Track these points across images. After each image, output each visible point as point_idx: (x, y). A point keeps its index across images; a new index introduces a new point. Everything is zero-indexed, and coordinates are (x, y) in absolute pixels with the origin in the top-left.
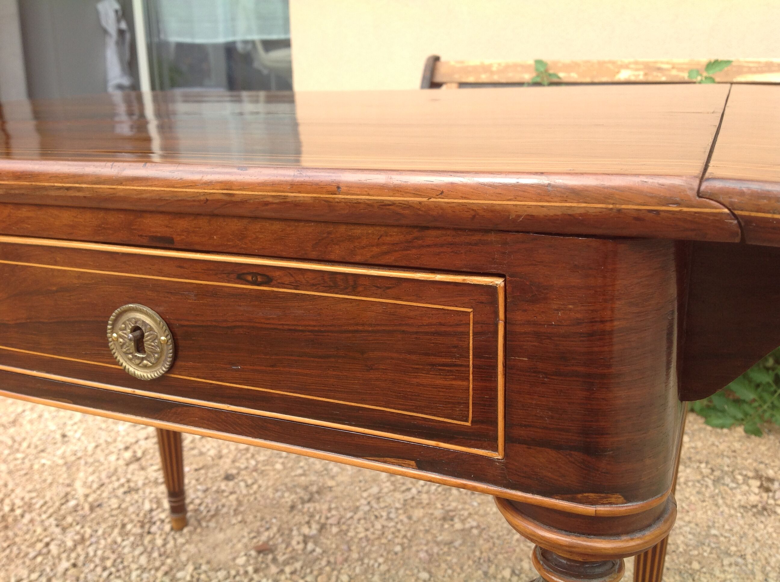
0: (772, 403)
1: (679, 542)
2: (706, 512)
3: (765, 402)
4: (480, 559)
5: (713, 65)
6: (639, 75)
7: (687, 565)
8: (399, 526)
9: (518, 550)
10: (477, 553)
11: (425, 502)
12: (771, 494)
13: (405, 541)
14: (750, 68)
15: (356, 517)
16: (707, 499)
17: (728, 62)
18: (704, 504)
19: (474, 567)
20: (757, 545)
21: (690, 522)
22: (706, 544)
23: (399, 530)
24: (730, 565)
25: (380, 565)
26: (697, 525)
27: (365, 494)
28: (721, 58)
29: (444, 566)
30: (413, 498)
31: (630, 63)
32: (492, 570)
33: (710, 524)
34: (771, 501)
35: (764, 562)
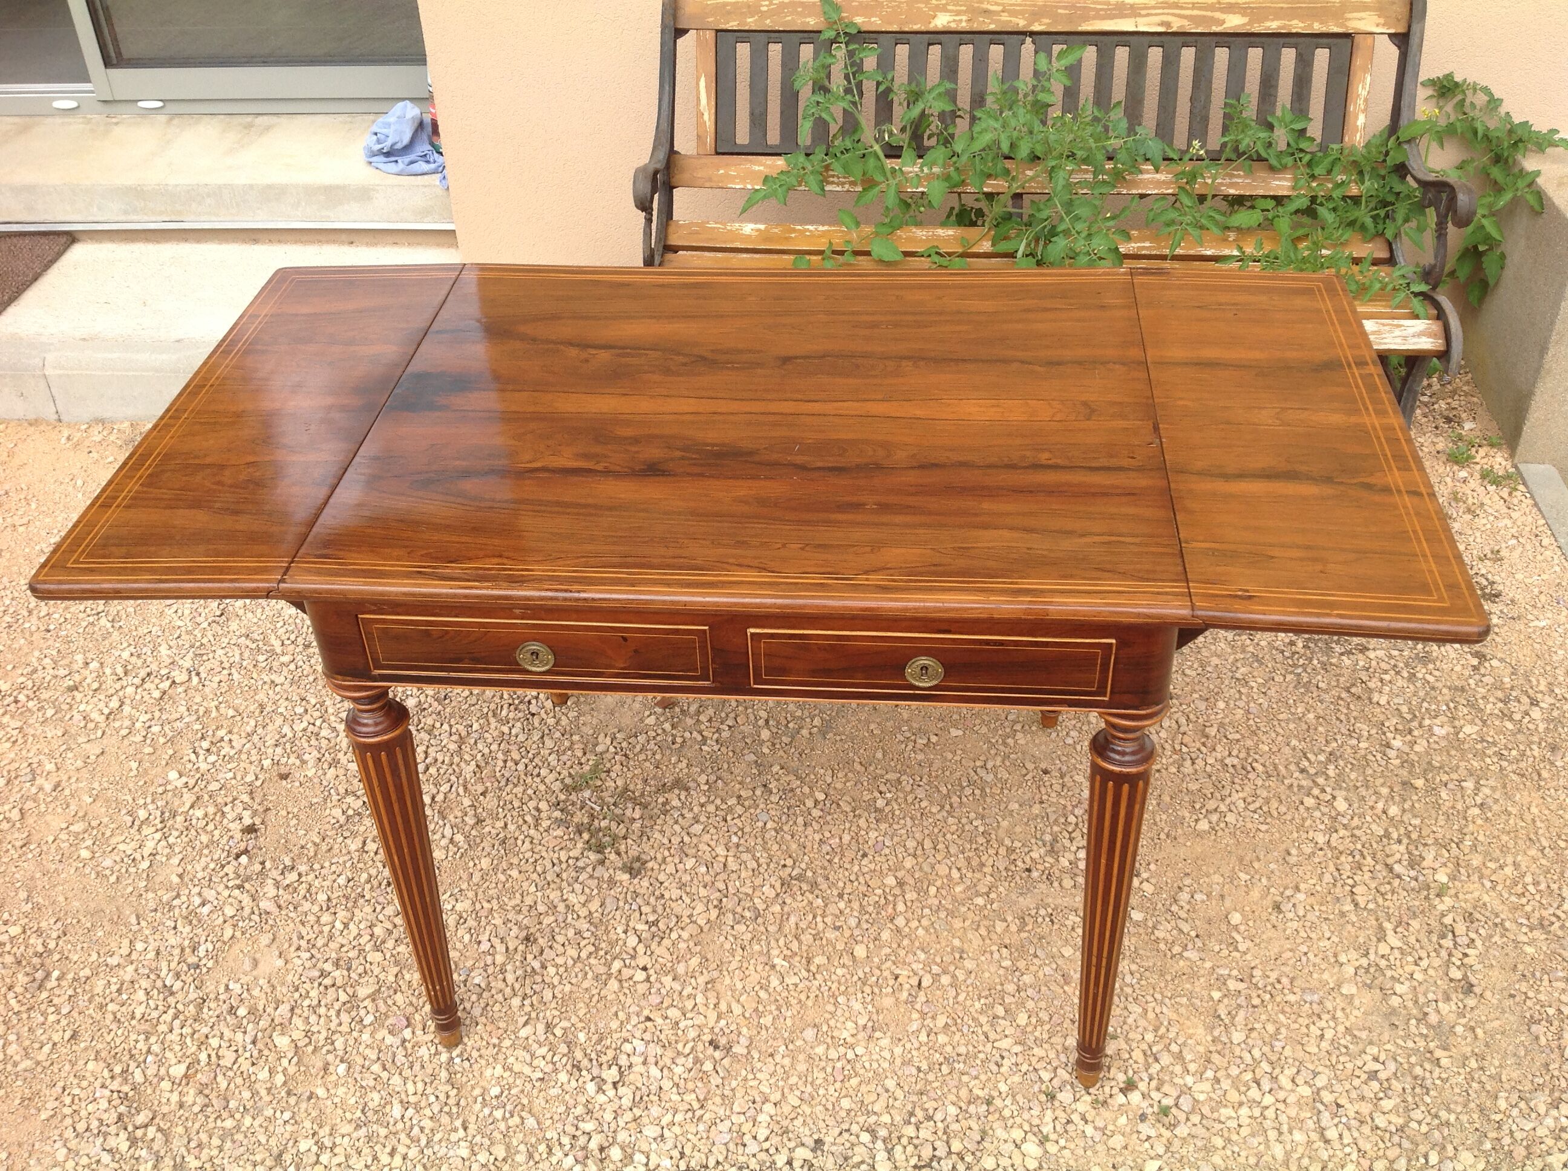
6: (961, 19)
14: (1097, 12)
31: (947, 4)
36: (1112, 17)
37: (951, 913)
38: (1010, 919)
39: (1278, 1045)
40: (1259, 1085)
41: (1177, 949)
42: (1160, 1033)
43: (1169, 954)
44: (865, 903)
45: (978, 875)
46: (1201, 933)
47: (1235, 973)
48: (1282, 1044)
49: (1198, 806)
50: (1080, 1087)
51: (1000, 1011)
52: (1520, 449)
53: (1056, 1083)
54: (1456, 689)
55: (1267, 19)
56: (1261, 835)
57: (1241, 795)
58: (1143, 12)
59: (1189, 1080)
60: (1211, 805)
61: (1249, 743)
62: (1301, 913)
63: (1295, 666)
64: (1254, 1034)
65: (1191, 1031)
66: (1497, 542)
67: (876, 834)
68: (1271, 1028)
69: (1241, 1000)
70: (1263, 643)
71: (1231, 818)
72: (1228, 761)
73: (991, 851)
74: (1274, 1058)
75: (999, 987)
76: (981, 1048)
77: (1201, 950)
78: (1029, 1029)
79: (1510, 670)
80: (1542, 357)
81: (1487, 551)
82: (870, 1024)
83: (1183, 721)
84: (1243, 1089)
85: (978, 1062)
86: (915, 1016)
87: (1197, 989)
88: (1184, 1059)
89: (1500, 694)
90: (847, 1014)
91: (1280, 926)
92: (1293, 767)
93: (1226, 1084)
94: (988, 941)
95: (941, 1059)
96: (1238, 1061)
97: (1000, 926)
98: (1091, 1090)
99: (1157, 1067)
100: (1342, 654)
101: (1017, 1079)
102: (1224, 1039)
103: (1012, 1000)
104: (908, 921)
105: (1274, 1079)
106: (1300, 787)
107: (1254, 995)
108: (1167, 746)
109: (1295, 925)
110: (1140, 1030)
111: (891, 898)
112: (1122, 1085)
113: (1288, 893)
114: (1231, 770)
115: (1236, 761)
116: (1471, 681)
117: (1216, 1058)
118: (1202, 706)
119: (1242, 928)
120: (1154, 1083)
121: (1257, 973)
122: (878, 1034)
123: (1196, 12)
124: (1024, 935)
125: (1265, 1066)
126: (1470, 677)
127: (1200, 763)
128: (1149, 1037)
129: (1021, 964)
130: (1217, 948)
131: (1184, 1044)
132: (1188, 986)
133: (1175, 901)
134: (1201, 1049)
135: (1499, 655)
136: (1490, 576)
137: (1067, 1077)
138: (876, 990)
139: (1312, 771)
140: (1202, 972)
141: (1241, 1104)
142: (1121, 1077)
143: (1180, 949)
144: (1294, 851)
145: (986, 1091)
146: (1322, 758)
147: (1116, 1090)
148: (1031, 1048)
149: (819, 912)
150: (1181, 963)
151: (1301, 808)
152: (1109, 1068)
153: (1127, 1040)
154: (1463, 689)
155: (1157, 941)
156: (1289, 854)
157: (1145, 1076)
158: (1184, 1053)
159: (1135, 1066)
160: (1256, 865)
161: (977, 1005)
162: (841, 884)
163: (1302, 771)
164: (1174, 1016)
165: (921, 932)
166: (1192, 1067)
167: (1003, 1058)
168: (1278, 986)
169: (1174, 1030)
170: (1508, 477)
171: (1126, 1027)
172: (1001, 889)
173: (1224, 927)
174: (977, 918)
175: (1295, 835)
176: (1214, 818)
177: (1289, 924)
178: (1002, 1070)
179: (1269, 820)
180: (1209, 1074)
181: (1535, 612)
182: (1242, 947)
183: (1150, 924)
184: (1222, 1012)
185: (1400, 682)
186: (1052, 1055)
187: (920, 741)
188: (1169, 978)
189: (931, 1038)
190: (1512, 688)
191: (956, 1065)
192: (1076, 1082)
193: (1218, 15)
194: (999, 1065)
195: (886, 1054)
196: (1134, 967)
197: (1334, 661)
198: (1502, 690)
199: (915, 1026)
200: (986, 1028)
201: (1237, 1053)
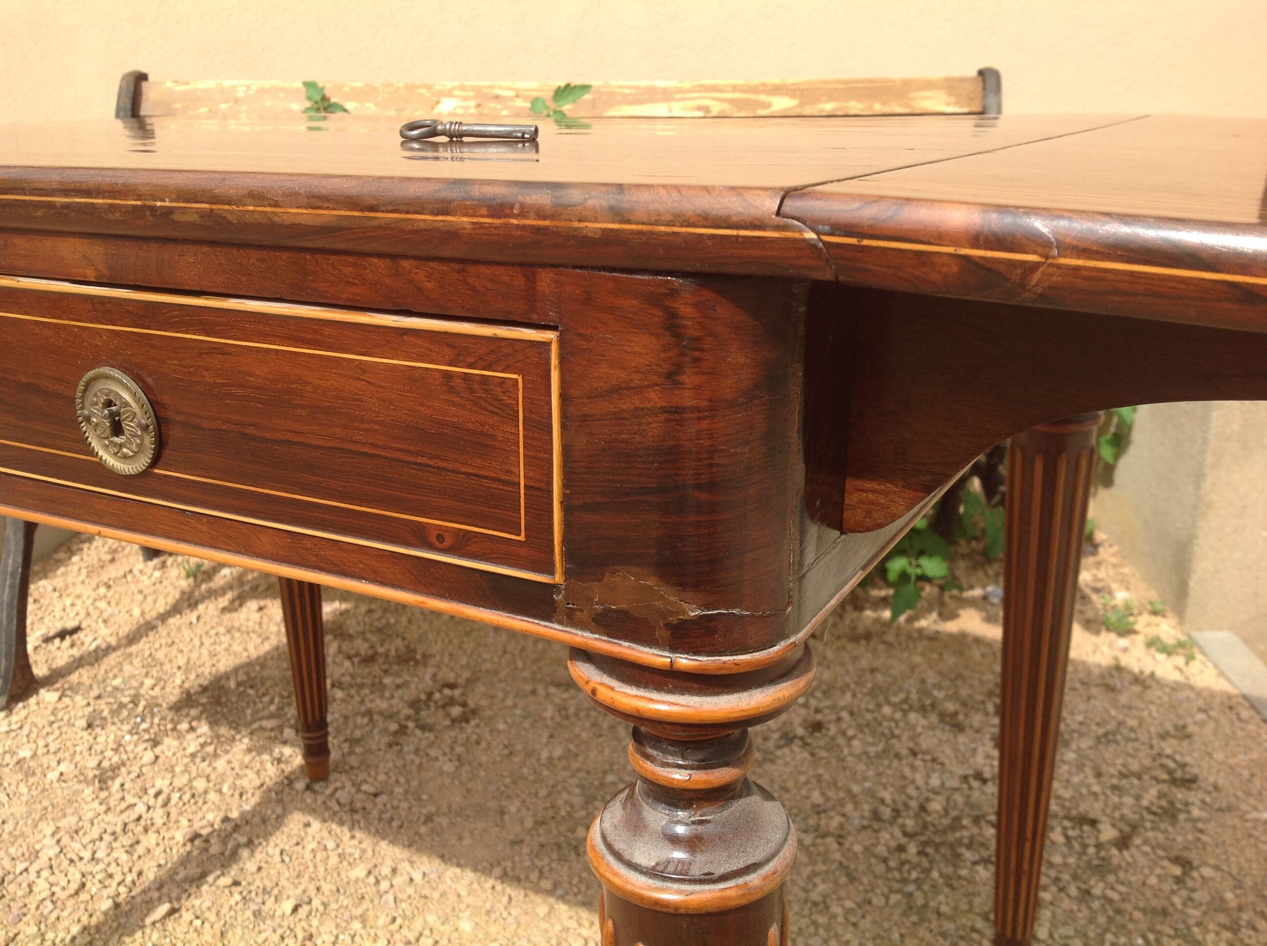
1: (560, 802)
2: (602, 752)
5: (564, 92)
6: (468, 107)
7: (569, 834)
8: (112, 869)
14: (625, 96)
15: (34, 868)
16: (604, 732)
17: (585, 88)
18: (601, 740)
21: (579, 770)
22: (599, 798)
23: (111, 876)
26: (588, 772)
28: (576, 81)
30: (139, 818)
31: (453, 89)
33: (607, 767)
36: (641, 102)
52: (1190, 612)
54: (1154, 911)
55: (819, 101)
58: (678, 96)
63: (904, 881)
66: (1180, 716)
70: (858, 848)
79: (1230, 882)
80: (1198, 486)
81: (1169, 727)
89: (1222, 918)
100: (975, 863)
116: (1176, 900)
123: (737, 95)
126: (1173, 892)
135: (1211, 861)
136: (1178, 757)
154: (1165, 913)
170: (1180, 645)
181: (1251, 801)
185: (1066, 904)
190: (1240, 909)
193: (763, 97)
197: (964, 872)
198: (1226, 911)
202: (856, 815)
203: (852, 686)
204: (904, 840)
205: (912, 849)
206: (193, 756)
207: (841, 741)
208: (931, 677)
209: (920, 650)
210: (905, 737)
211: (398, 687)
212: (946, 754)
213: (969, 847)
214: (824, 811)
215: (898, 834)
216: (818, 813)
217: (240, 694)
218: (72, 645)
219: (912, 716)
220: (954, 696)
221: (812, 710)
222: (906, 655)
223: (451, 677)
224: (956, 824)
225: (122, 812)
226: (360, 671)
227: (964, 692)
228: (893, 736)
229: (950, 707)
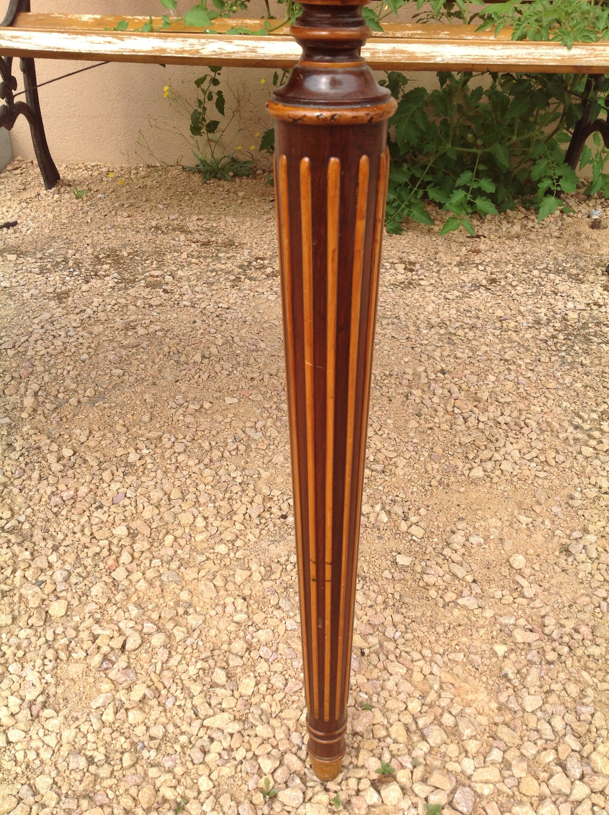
0: (409, 202)
3: (403, 202)
4: (169, 352)
8: (81, 340)
9: (204, 341)
10: (166, 349)
11: (103, 319)
12: (414, 273)
13: (90, 350)
15: (32, 340)
19: (165, 359)
20: (408, 309)
23: (82, 344)
24: (388, 324)
25: (69, 372)
27: (36, 321)
29: (135, 362)
30: (89, 317)
32: (183, 358)
34: (415, 277)
35: (415, 319)
37: (183, 563)
38: (254, 567)
39: (586, 711)
40: (564, 768)
41: (450, 596)
42: (428, 700)
43: (441, 603)
44: (82, 555)
45: (226, 523)
46: (479, 578)
47: (522, 622)
48: (591, 710)
49: (471, 456)
50: (313, 779)
51: (220, 676)
53: (280, 775)
56: (540, 481)
57: (515, 446)
59: (468, 765)
60: (486, 454)
61: (521, 406)
62: (594, 555)
63: (559, 351)
64: (552, 698)
65: (470, 697)
67: (119, 485)
68: (573, 689)
69: (533, 655)
70: (528, 336)
71: (506, 466)
72: (500, 419)
73: (245, 499)
74: (582, 730)
75: (225, 647)
76: (184, 728)
77: (479, 597)
78: (254, 700)
82: (41, 699)
83: (455, 389)
84: (544, 776)
85: (177, 747)
86: (106, 686)
87: (477, 643)
88: (461, 735)
90: (15, 687)
91: (571, 570)
92: (566, 424)
93: (519, 770)
94: (222, 593)
95: (126, 746)
96: (534, 735)
97: (240, 576)
98: (331, 785)
99: (425, 747)
101: (227, 771)
102: (513, 705)
103: (239, 662)
104: (129, 572)
105: (585, 759)
106: (576, 440)
107: (548, 648)
108: (439, 409)
109: (589, 566)
110: (403, 696)
111: (115, 549)
112: (375, 776)
113: (576, 534)
114: (504, 427)
115: (508, 419)
117: (503, 732)
118: (474, 379)
119: (528, 571)
120: (419, 772)
121: (550, 621)
122: (48, 712)
124: (268, 584)
125: (572, 742)
127: (472, 421)
128: (415, 706)
129: (258, 618)
130: (498, 594)
131: (461, 714)
132: (464, 639)
133: (448, 544)
134: (483, 720)
137: (296, 764)
138: (63, 655)
139: (586, 426)
140: (481, 622)
141: (542, 799)
142: (373, 764)
143: (454, 596)
144: (577, 495)
145: (180, 790)
146: (595, 416)
147: (365, 784)
148: (253, 726)
149: (23, 566)
150: (456, 612)
151: (580, 457)
152: (358, 750)
153: (385, 711)
155: (427, 587)
156: (572, 498)
157: (407, 761)
158: (462, 727)
159: (394, 747)
160: (537, 508)
161: (192, 671)
162: (60, 536)
163: (576, 427)
164: (447, 678)
165: (142, 585)
166: (472, 746)
167: (212, 740)
168: (576, 636)
169: (447, 695)
171: (384, 694)
172: (250, 536)
173: (505, 571)
174: (216, 568)
175: (576, 481)
176: (489, 466)
177: (581, 566)
178: (209, 758)
179: (547, 468)
180: (496, 755)
182: (528, 592)
183: (418, 569)
184: (510, 670)
186: (281, 734)
187: (191, 406)
188: (440, 629)
189: (119, 715)
191: (145, 753)
192: (310, 774)
194: (205, 752)
195: (52, 740)
196: (398, 618)
199: (99, 701)
200: (197, 701)
201: (532, 725)
202: (524, 322)
203: (512, 261)
204: (555, 333)
205: (561, 336)
206: (113, 288)
207: (509, 288)
208: (561, 256)
209: (552, 243)
210: (548, 285)
211: (228, 258)
212: (575, 293)
213: (595, 335)
214: (505, 320)
215: (551, 329)
216: (501, 321)
217: (131, 259)
218: (15, 232)
219: (552, 276)
220: (577, 266)
221: (489, 274)
222: (543, 246)
223: (261, 254)
224: (585, 326)
225: (77, 314)
226: (202, 250)
227: (582, 264)
228: (541, 285)
229: (574, 271)
